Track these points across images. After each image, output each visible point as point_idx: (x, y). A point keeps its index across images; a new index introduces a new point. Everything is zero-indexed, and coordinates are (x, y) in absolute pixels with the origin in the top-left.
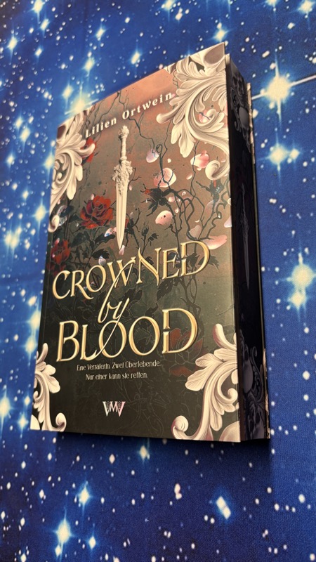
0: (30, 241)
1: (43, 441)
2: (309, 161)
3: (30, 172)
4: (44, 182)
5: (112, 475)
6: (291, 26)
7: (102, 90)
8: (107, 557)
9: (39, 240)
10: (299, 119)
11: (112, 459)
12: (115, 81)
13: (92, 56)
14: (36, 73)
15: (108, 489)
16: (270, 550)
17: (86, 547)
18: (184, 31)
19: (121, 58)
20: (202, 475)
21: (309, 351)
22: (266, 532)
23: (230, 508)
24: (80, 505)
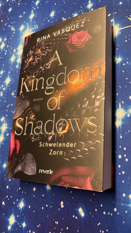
0: (3, 93)
1: (5, 180)
2: (126, 63)
3: (4, 63)
4: (10, 67)
5: (34, 196)
6: (121, 3)
7: (37, 27)
8: (30, 231)
9: (7, 92)
10: (122, 44)
11: (34, 189)
12: (43, 24)
13: (33, 12)
14: (8, 19)
15: (32, 202)
16: (100, 231)
17: (21, 226)
18: (74, 3)
19: (46, 14)
20: (73, 198)
21: (122, 146)
22: (99, 224)
23: (84, 212)
24: (19, 209)
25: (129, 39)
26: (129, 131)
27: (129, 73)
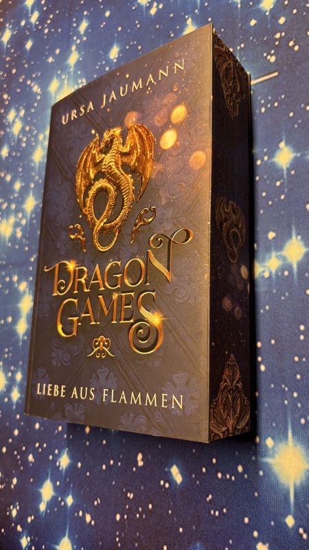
25: (269, 106)
26: (267, 308)
27: (268, 182)
